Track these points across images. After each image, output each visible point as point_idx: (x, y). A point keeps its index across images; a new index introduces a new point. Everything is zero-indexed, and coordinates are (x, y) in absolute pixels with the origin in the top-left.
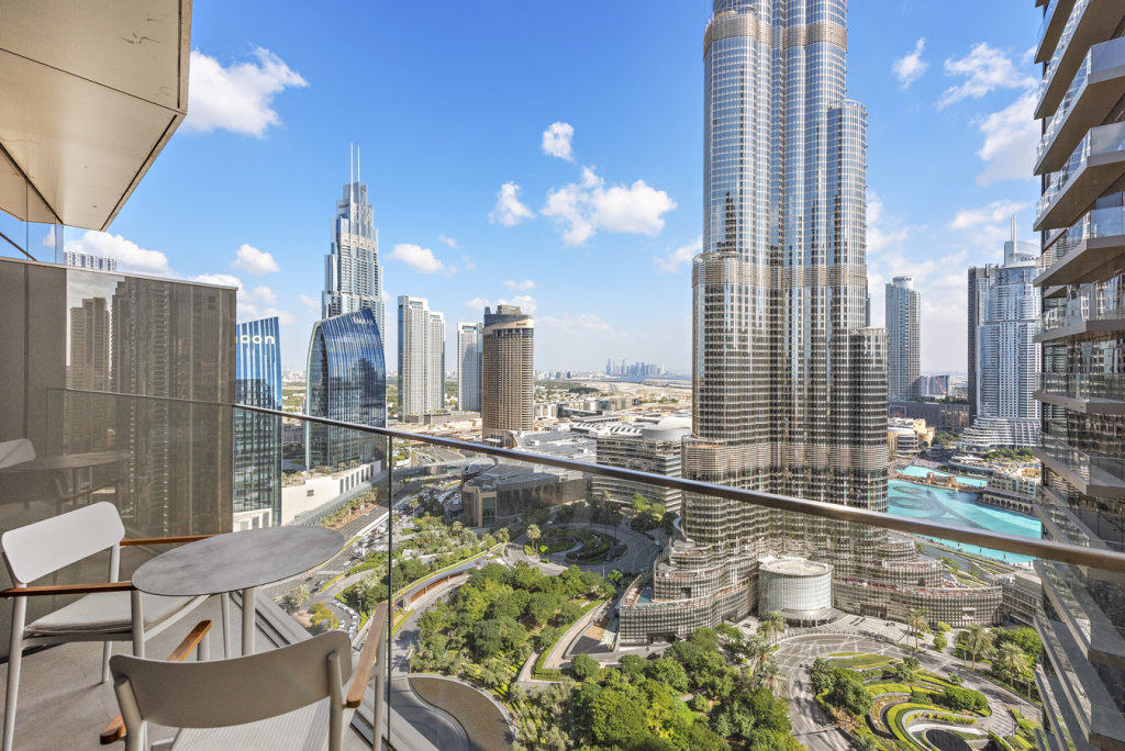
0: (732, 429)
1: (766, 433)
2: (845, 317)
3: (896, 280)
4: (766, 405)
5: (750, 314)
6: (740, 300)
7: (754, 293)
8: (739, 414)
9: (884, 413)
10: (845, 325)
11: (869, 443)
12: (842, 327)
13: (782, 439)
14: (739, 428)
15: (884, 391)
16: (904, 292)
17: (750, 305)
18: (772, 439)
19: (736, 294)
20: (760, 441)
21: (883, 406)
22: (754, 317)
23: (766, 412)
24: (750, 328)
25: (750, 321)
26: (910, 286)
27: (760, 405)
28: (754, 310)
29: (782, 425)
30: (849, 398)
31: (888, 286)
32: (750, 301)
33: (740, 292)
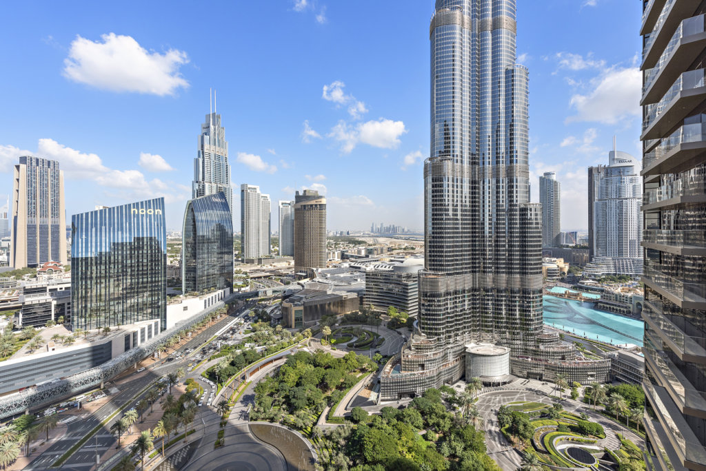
0: (449, 265)
1: (469, 268)
2: (517, 197)
3: (545, 174)
4: (469, 251)
5: (459, 194)
6: (453, 186)
7: (462, 182)
8: (453, 256)
9: (540, 255)
10: (517, 201)
11: (531, 273)
12: (515, 203)
13: (479, 271)
14: (453, 265)
15: (540, 241)
16: (550, 181)
17: (459, 190)
18: (473, 272)
19: (450, 183)
20: (466, 273)
21: (540, 251)
22: (462, 197)
23: (469, 255)
24: (459, 203)
25: (459, 199)
26: (554, 178)
27: (466, 251)
28: (462, 192)
29: (479, 263)
30: (519, 246)
31: (541, 178)
32: (459, 187)
33: (453, 181)
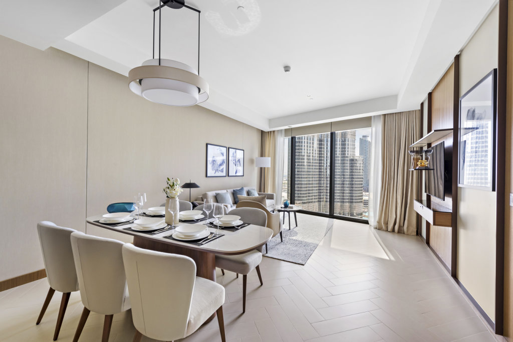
0: (303, 197)
1: (316, 199)
2: (348, 151)
3: (363, 136)
4: (317, 187)
5: (311, 149)
6: (307, 143)
7: (313, 140)
8: (306, 190)
9: (361, 190)
10: (348, 154)
11: (355, 202)
12: (347, 155)
13: (323, 201)
14: (306, 197)
15: (362, 181)
16: (366, 141)
17: (311, 145)
18: (319, 201)
19: (306, 141)
20: (314, 202)
21: (361, 187)
22: (313, 150)
23: (317, 190)
24: (311, 155)
25: (311, 152)
26: (369, 139)
27: (315, 187)
28: (313, 147)
29: (323, 195)
30: (349, 184)
31: (360, 139)
32: (311, 143)
33: (308, 139)
